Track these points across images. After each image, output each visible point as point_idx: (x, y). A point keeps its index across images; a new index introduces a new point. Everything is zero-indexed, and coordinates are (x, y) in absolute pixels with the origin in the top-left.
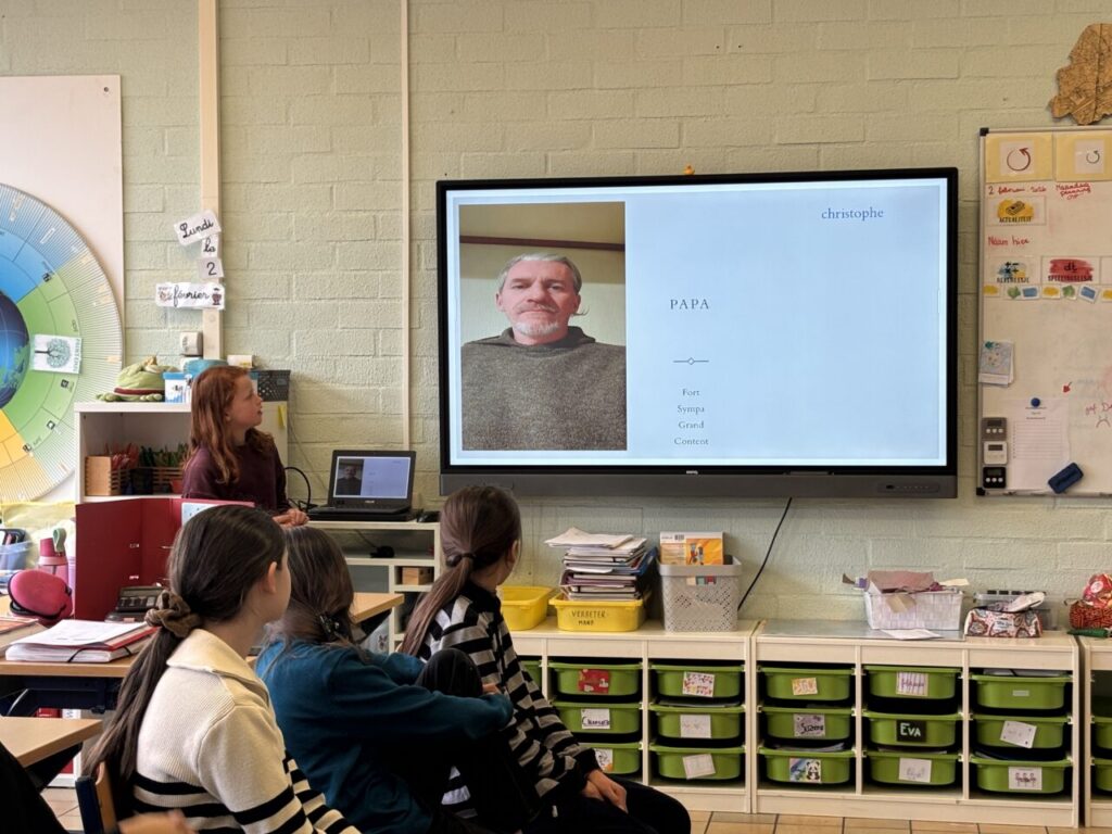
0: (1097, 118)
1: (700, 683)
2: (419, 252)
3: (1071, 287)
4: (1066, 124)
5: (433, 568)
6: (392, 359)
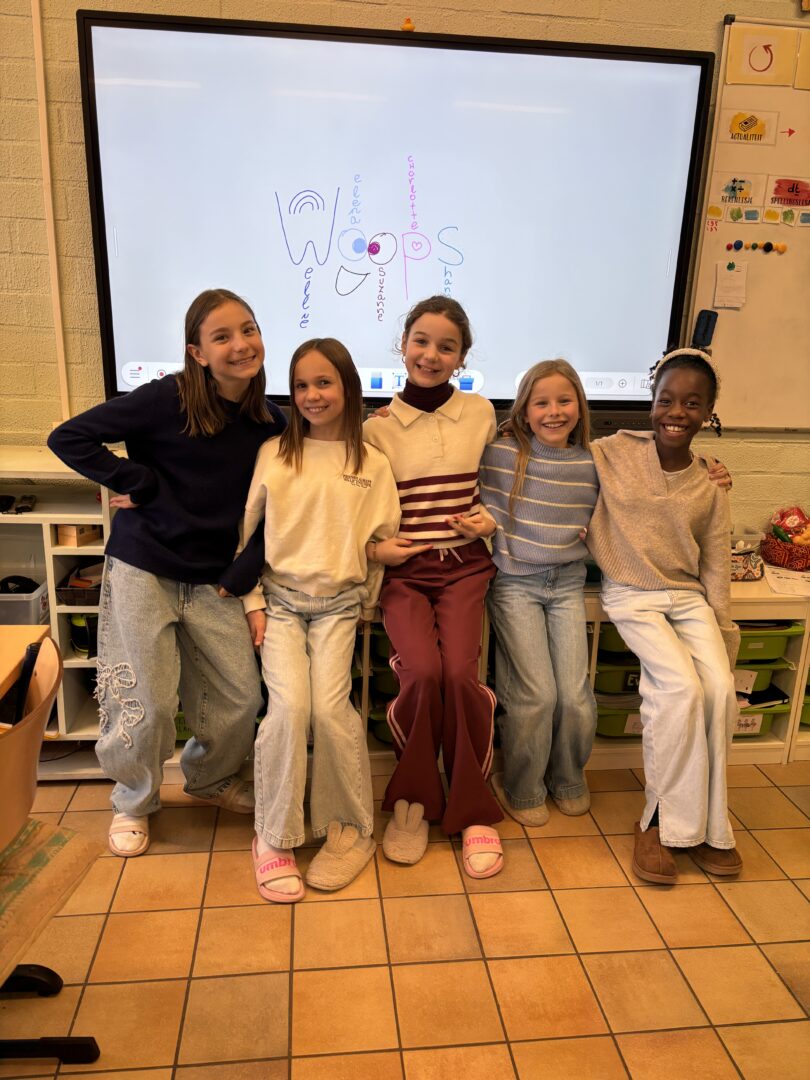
2: (60, 119)
3: (791, 212)
5: (101, 527)
6: (35, 258)
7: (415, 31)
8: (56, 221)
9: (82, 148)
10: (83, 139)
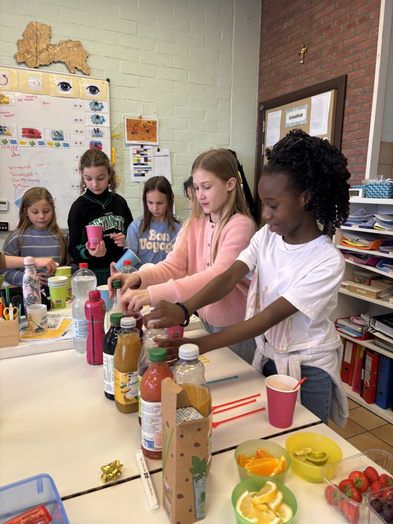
0: (37, 65)
3: (33, 141)
4: (23, 66)
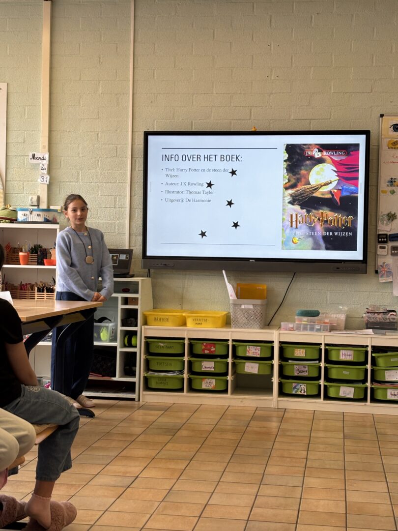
1: (255, 351)
2: (135, 163)
5: (138, 298)
6: (122, 209)
7: (257, 130)
8: (131, 196)
9: (142, 172)
10: (143, 169)
